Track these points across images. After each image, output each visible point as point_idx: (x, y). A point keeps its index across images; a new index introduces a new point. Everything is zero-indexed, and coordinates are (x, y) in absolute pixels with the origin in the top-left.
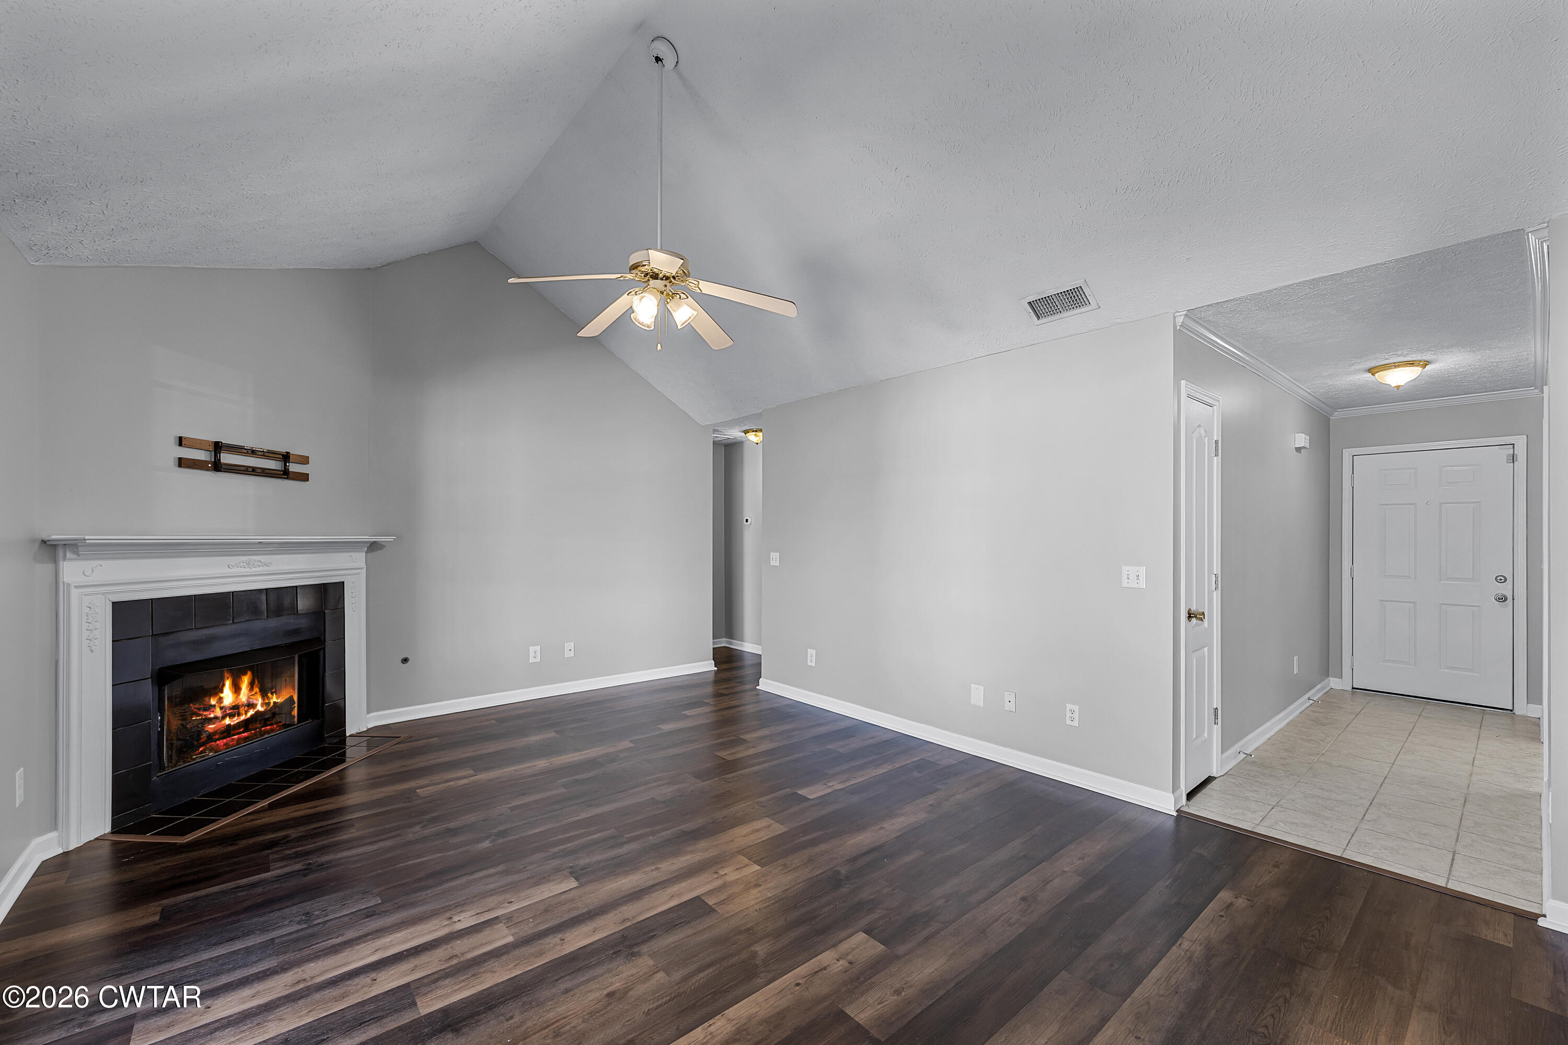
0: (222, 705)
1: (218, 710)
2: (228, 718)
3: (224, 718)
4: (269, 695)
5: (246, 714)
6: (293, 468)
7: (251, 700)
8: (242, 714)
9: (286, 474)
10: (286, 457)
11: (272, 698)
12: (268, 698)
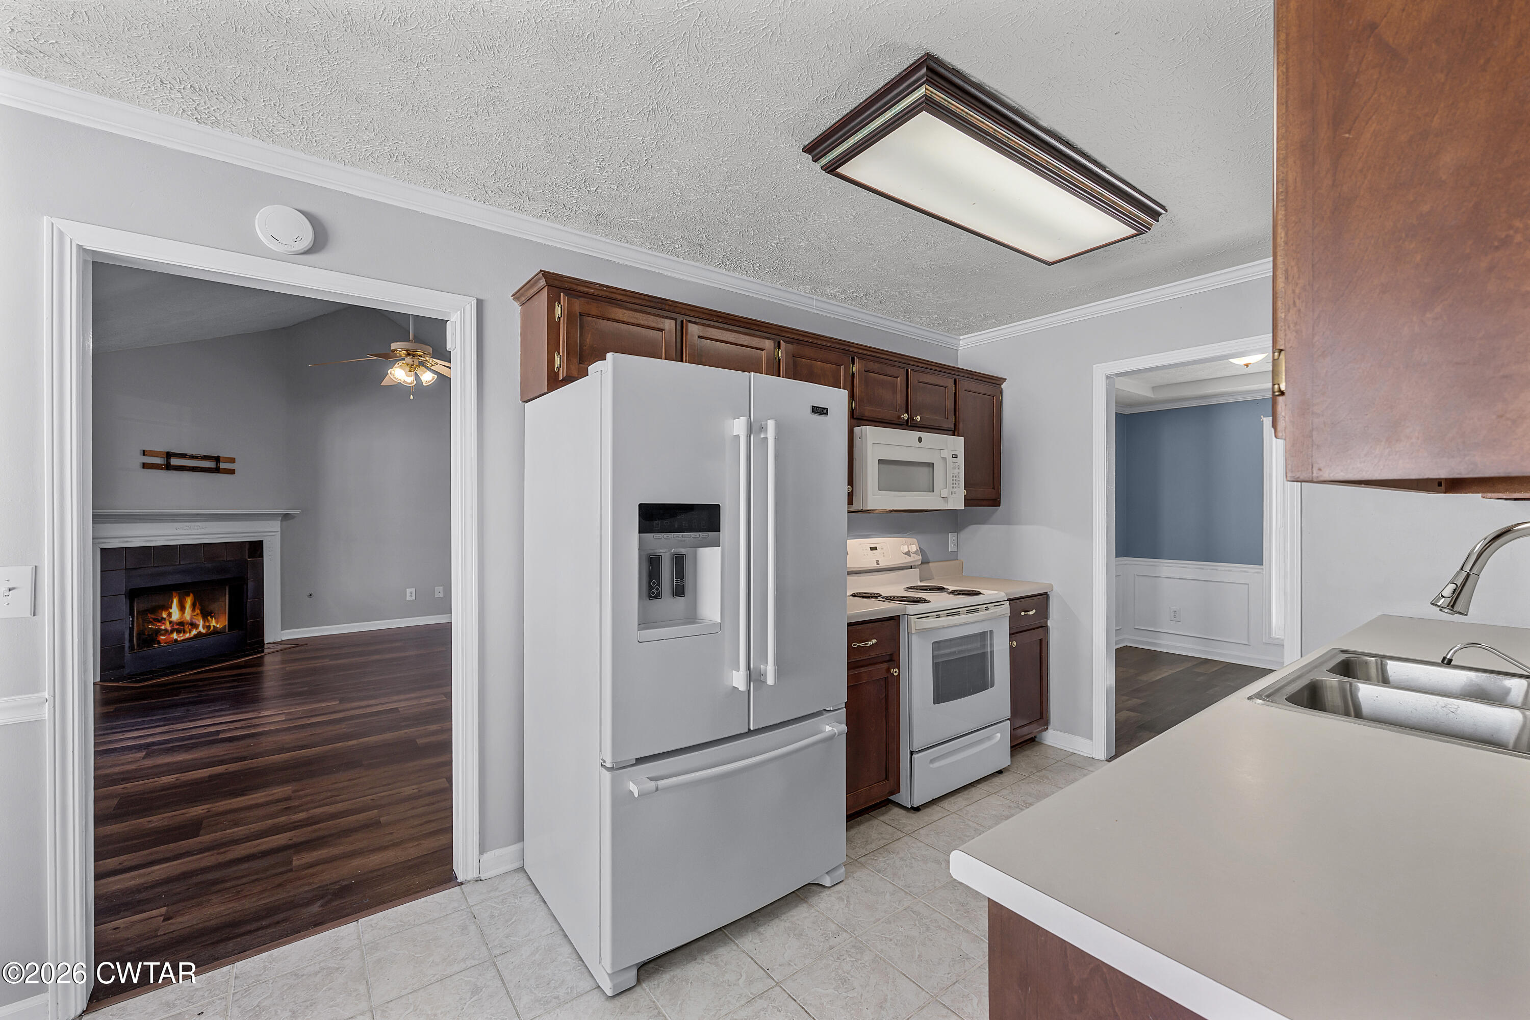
0: (171, 619)
1: (168, 623)
2: (175, 633)
3: (172, 632)
4: (209, 618)
5: (190, 633)
6: (223, 465)
7: (194, 620)
8: (187, 632)
9: (217, 470)
10: (217, 459)
11: (212, 622)
12: (208, 621)
